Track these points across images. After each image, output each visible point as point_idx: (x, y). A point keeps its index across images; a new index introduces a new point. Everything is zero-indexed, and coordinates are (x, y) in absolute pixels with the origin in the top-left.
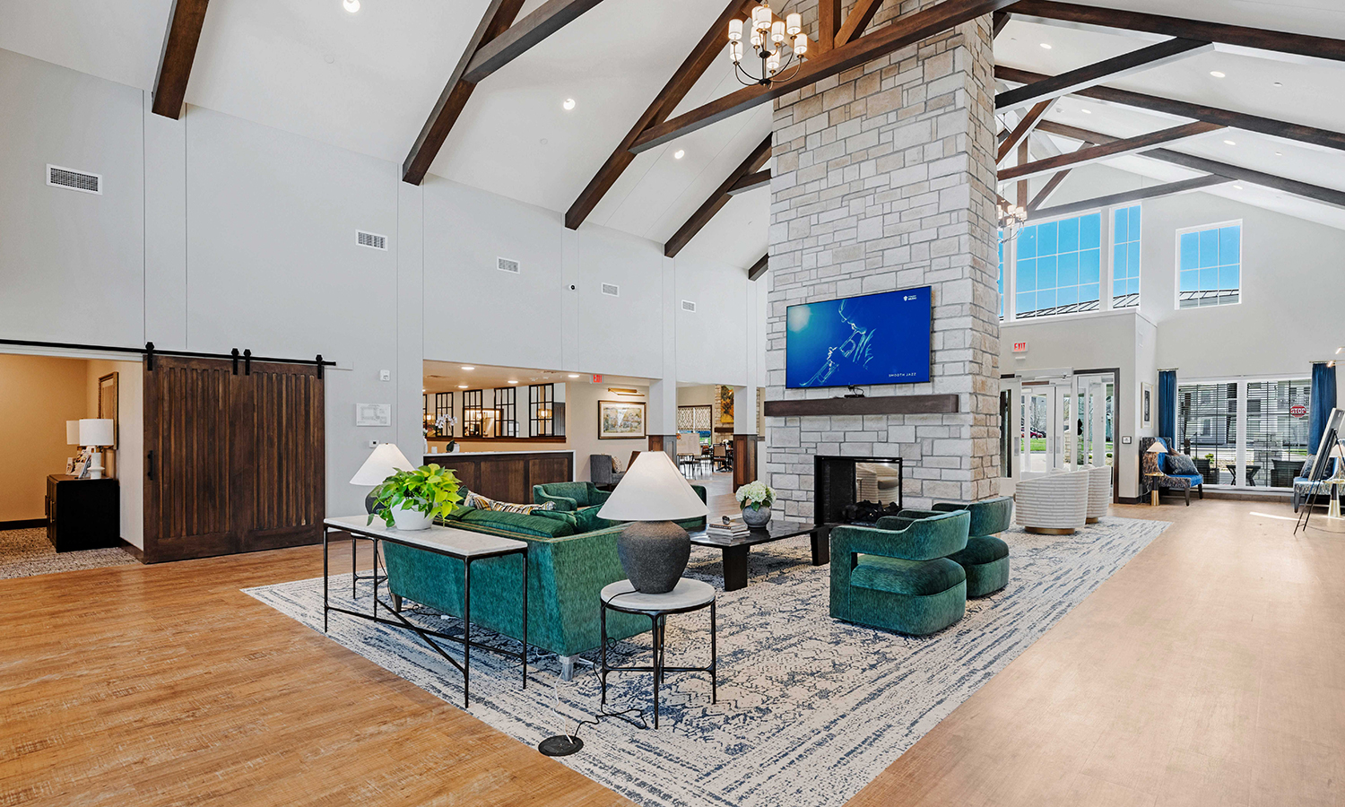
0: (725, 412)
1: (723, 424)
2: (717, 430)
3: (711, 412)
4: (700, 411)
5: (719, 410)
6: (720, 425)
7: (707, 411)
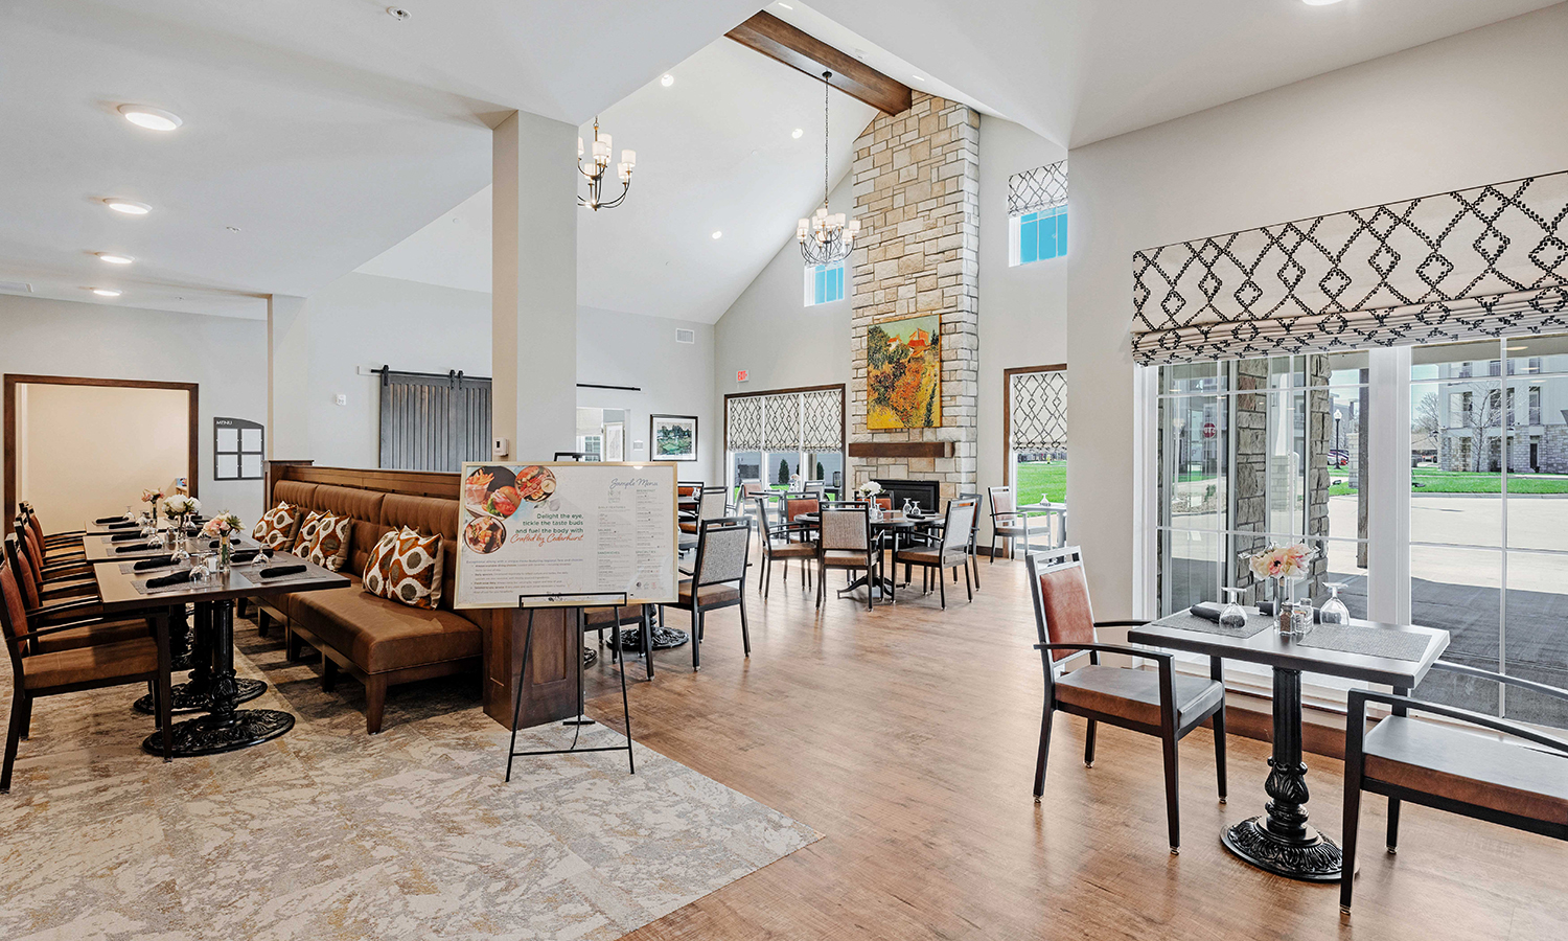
0: (879, 401)
1: (874, 432)
2: (858, 450)
3: (843, 403)
4: (815, 401)
5: (863, 395)
6: (864, 437)
7: (832, 400)
